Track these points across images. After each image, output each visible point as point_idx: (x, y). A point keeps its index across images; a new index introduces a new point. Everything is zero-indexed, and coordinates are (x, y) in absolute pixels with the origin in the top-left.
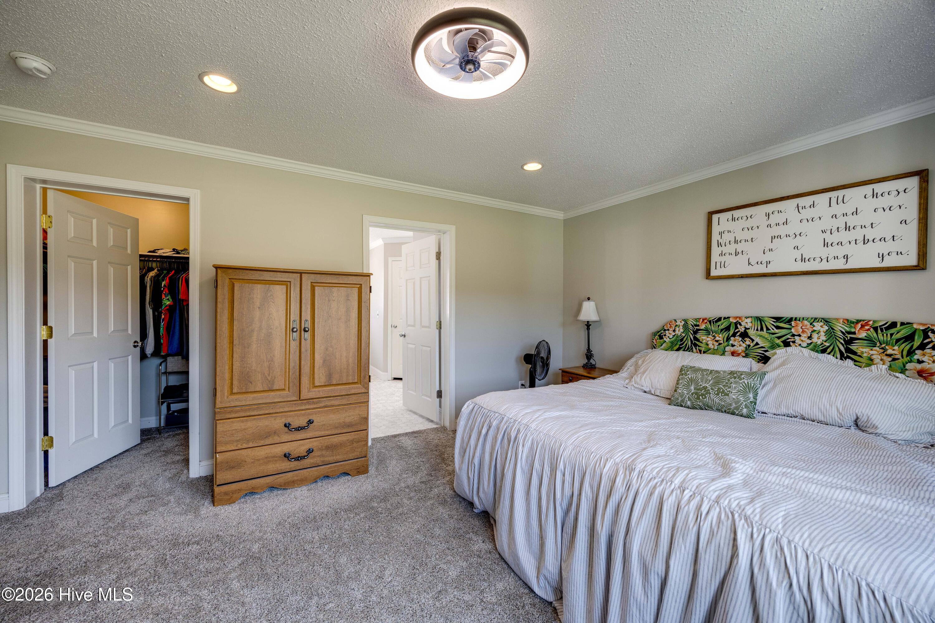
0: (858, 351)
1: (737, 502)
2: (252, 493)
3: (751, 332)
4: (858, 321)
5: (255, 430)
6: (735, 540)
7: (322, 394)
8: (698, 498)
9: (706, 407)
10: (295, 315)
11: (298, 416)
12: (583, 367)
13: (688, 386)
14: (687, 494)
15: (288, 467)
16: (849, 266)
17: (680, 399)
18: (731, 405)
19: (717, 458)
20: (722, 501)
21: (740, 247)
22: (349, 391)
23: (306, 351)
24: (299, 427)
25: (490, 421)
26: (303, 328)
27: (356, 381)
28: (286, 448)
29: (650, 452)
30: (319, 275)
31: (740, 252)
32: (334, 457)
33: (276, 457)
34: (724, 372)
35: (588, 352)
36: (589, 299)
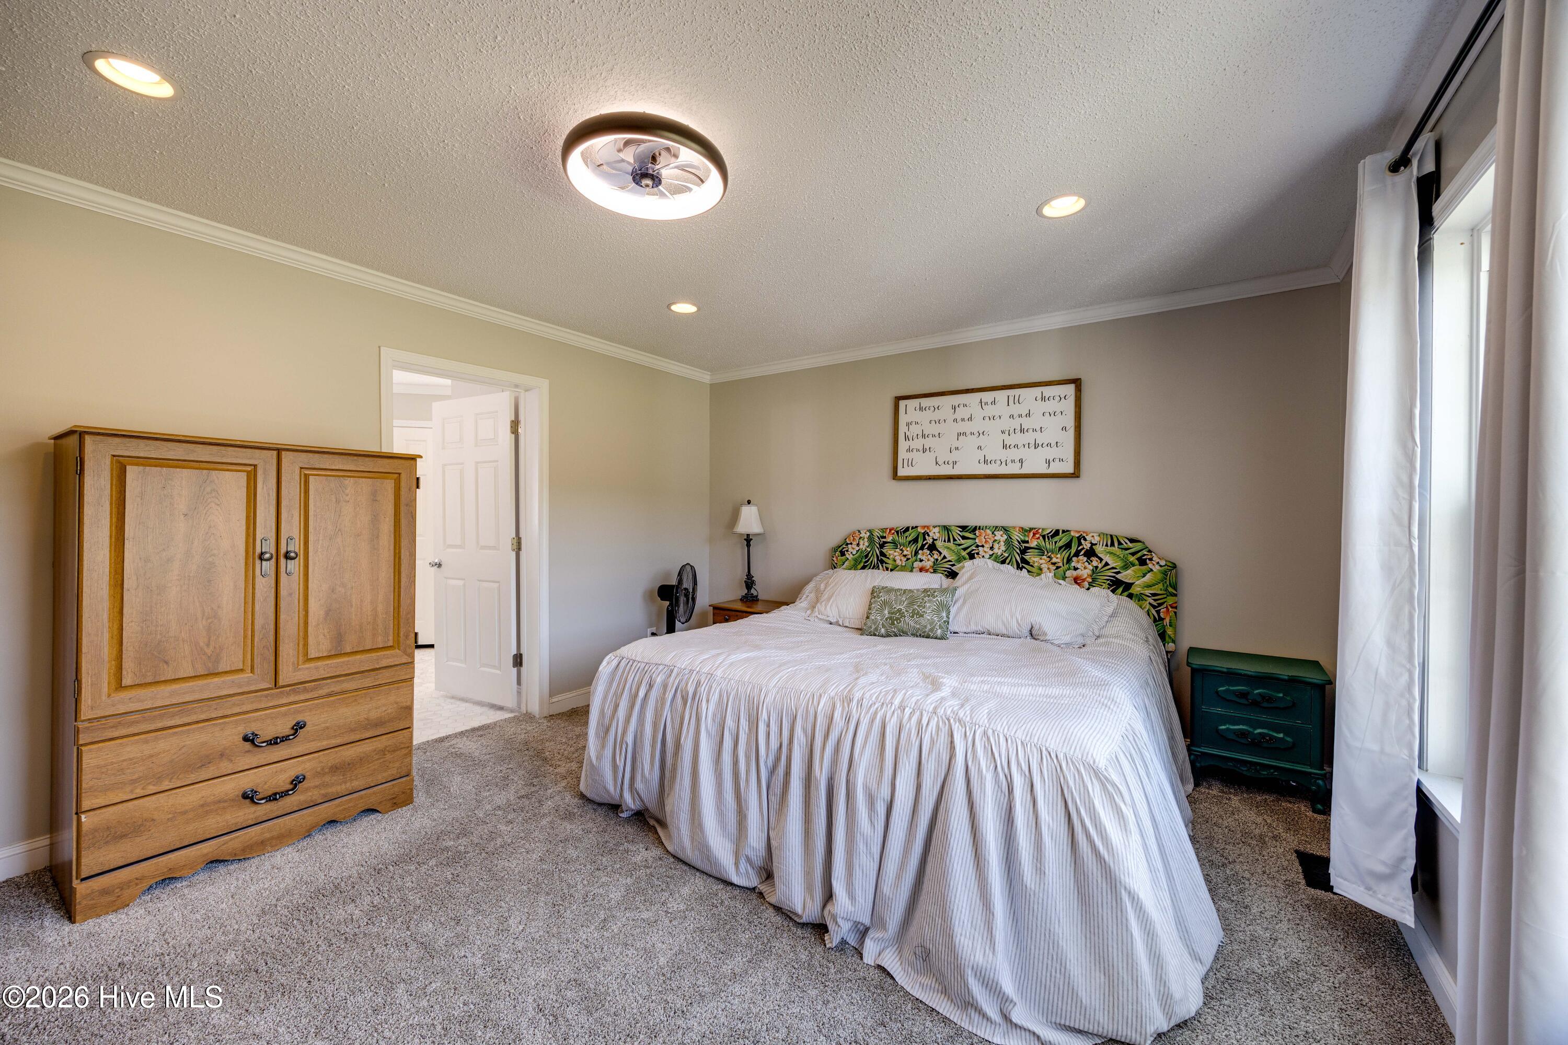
0: (1031, 561)
1: (951, 709)
2: (168, 880)
3: (939, 544)
4: (1031, 529)
5: (176, 756)
6: (952, 742)
7: (323, 672)
8: (918, 713)
9: (902, 633)
10: (266, 527)
11: (272, 718)
12: (741, 600)
13: (881, 610)
14: (908, 711)
15: (252, 816)
16: (1024, 471)
17: (873, 627)
18: (925, 627)
19: (926, 677)
20: (939, 711)
21: (928, 443)
22: (378, 663)
23: (291, 594)
24: (277, 738)
25: (651, 677)
26: (283, 550)
27: (390, 643)
28: (246, 782)
29: (862, 681)
30: (317, 455)
31: (928, 449)
32: (348, 784)
33: (226, 801)
34: (918, 590)
35: (748, 579)
36: (749, 502)
